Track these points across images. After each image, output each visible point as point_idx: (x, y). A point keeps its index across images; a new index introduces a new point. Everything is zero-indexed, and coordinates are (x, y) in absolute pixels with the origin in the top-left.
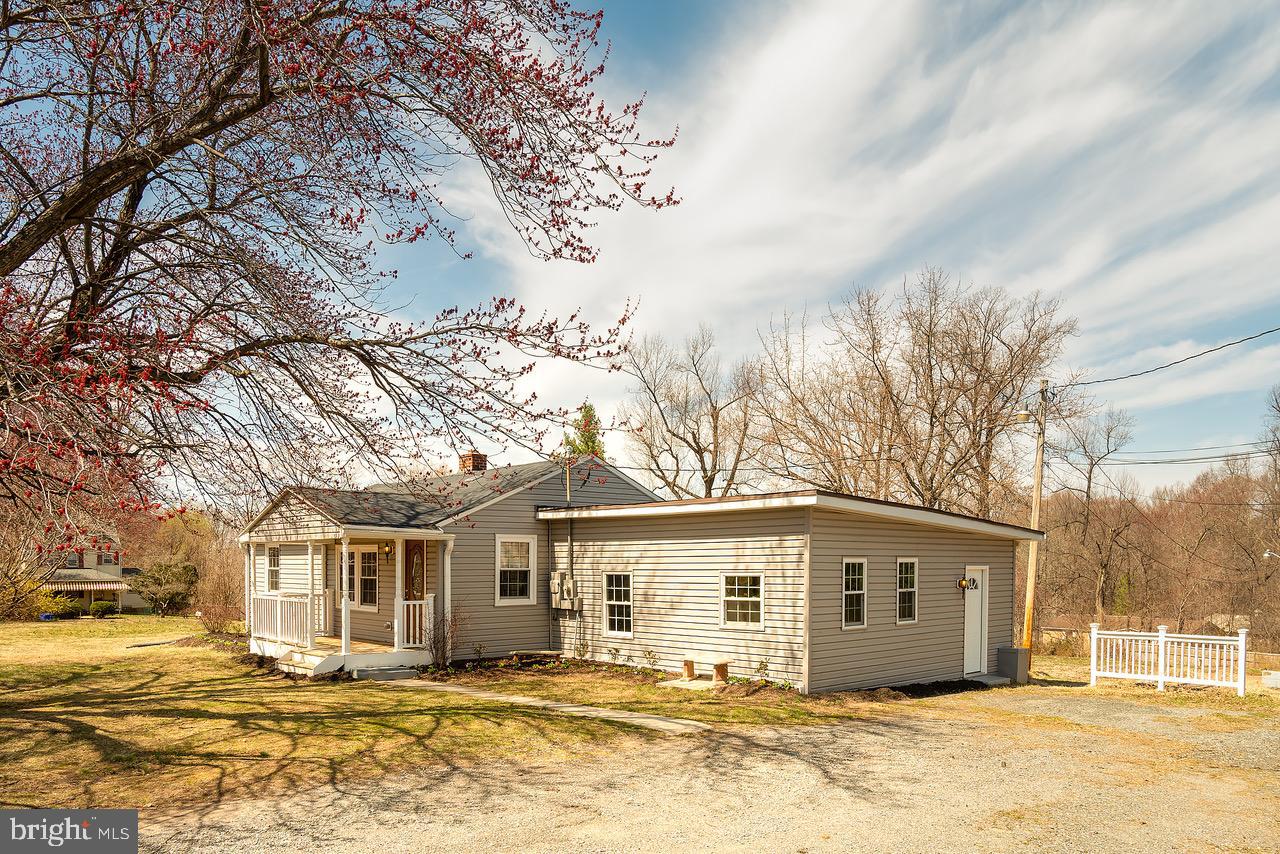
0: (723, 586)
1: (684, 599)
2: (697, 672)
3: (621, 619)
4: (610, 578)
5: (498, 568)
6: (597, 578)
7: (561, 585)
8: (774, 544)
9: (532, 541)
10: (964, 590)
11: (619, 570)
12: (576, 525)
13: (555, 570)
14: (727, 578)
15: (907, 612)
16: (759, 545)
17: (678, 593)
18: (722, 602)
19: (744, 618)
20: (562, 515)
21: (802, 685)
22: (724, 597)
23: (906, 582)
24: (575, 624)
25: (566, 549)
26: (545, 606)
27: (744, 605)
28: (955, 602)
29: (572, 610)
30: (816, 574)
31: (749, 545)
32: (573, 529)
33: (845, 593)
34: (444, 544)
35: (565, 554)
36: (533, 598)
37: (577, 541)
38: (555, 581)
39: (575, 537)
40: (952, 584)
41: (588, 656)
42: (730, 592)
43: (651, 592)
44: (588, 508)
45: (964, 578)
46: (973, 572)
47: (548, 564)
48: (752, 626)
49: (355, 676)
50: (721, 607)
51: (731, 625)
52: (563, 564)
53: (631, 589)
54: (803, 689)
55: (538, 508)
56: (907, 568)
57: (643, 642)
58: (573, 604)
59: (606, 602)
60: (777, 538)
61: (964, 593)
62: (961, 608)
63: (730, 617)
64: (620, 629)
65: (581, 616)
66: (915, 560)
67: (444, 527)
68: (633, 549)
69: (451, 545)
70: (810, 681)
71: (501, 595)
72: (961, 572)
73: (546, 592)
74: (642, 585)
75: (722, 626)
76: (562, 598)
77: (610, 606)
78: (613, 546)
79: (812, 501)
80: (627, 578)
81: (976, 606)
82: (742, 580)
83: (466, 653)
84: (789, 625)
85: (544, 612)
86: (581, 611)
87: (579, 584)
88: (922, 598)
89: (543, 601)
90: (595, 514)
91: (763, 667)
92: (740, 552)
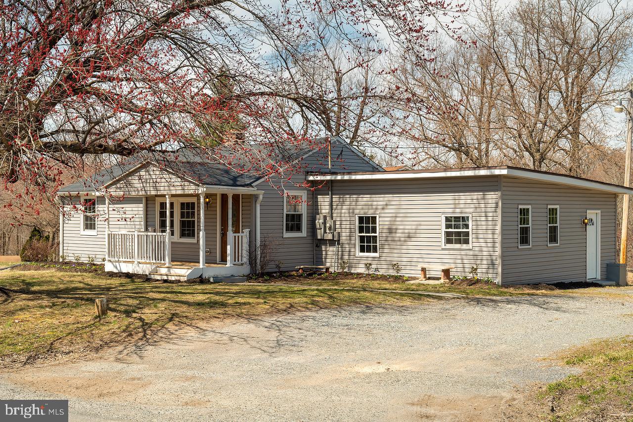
0: (444, 223)
2: (427, 276)
3: (368, 245)
4: (361, 219)
5: (285, 212)
6: (353, 219)
7: (325, 223)
8: (479, 197)
9: (303, 195)
10: (586, 226)
11: (370, 213)
12: (334, 185)
13: (318, 214)
14: (446, 217)
15: (553, 238)
16: (469, 197)
17: (414, 227)
18: (443, 233)
19: (459, 242)
20: (328, 178)
21: (498, 280)
22: (444, 229)
23: (553, 221)
24: (335, 249)
25: (328, 200)
26: (310, 238)
27: (459, 234)
28: (580, 233)
29: (333, 240)
30: (505, 215)
31: (463, 197)
32: (331, 187)
33: (519, 226)
34: (256, 197)
35: (327, 203)
36: (304, 233)
37: (336, 194)
38: (319, 221)
39: (334, 192)
40: (579, 222)
41: (346, 270)
42: (448, 226)
43: (394, 227)
44: (349, 173)
45: (586, 218)
46: (591, 214)
47: (314, 210)
48: (464, 246)
49: (212, 280)
50: (443, 235)
51: (449, 246)
52: (325, 209)
53: (377, 225)
54: (498, 282)
55: (308, 173)
56: (553, 212)
57: (388, 259)
58: (333, 235)
59: (358, 234)
60: (481, 193)
61: (586, 228)
62: (585, 237)
63: (449, 241)
64: (369, 251)
65: (339, 244)
66: (557, 207)
67: (256, 186)
68: (380, 200)
69: (261, 197)
70: (502, 278)
71: (286, 231)
72: (585, 214)
73: (313, 229)
74: (387, 223)
75: (444, 247)
76: (325, 232)
77: (360, 236)
78: (365, 199)
79: (504, 172)
80: (374, 218)
81: (593, 236)
82: (457, 219)
83: (271, 268)
84: (490, 245)
85: (310, 241)
86: (339, 241)
87: (338, 223)
88: (562, 230)
89: (310, 234)
90: (354, 177)
91: (474, 270)
92: (457, 202)
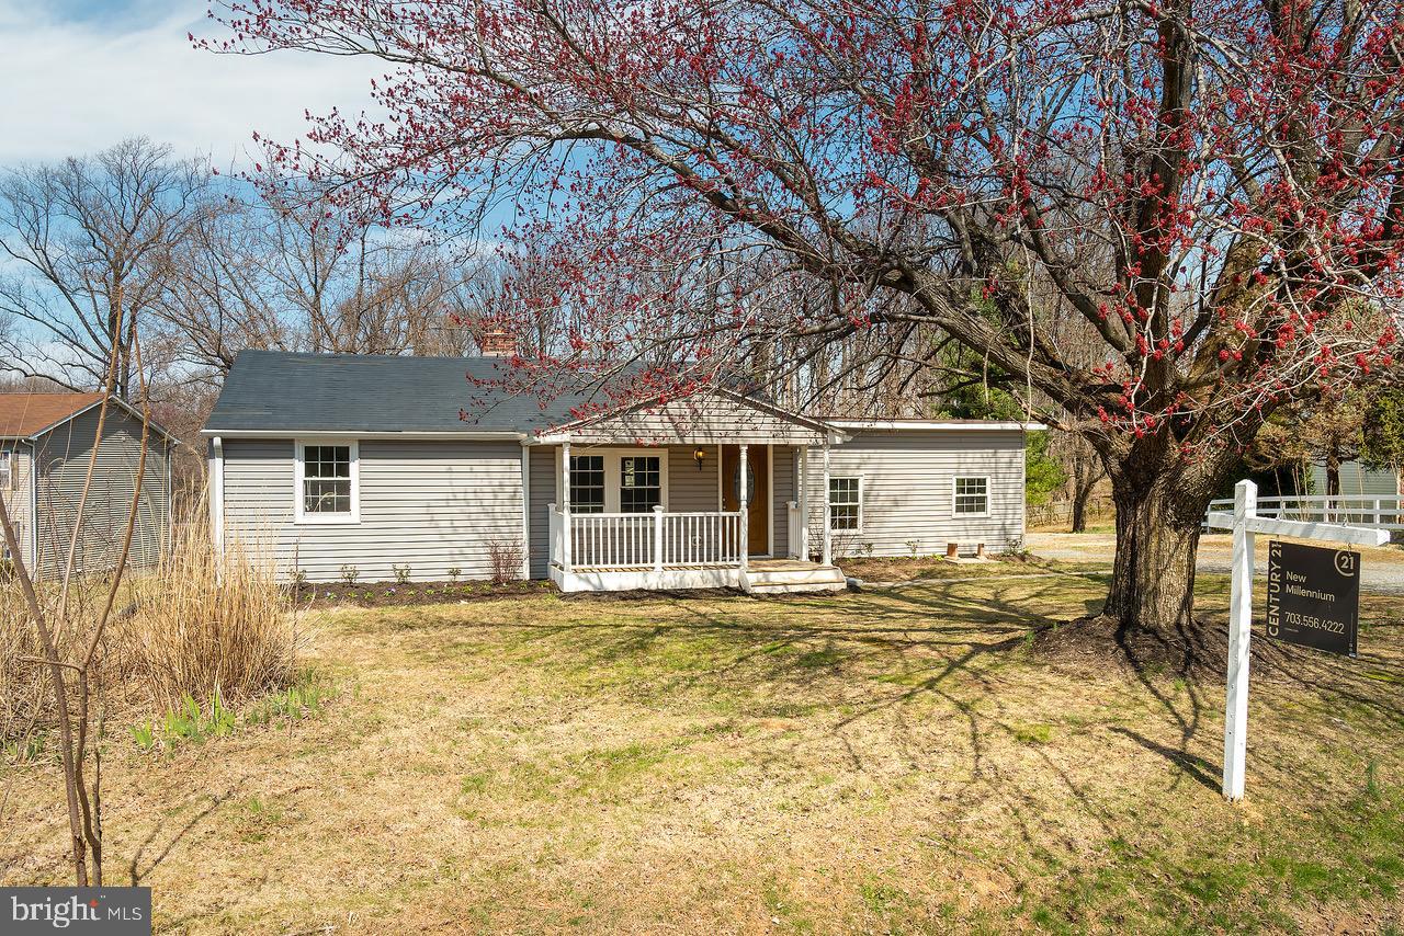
0: (955, 487)
1: (909, 498)
2: (957, 554)
4: (834, 482)
6: (819, 482)
8: (990, 455)
11: (850, 474)
14: (957, 480)
16: (979, 455)
17: (903, 493)
18: (954, 500)
19: (972, 509)
22: (955, 495)
27: (973, 499)
31: (970, 455)
42: (960, 490)
48: (979, 514)
50: (954, 503)
51: (960, 515)
53: (860, 491)
59: (828, 503)
63: (959, 509)
75: (954, 516)
77: (832, 507)
80: (854, 481)
82: (971, 482)
92: (962, 460)
